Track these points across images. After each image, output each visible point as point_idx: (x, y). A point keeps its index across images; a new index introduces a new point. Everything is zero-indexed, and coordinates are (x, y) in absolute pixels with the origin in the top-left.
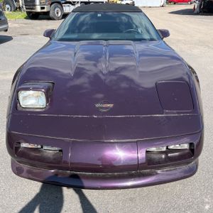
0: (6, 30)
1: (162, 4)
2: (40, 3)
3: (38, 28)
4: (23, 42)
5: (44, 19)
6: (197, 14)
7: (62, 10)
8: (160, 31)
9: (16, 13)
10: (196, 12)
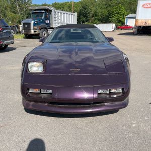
0: (13, 43)
1: (113, 29)
2: (34, 28)
3: (32, 43)
4: (23, 51)
5: (35, 38)
6: (136, 35)
7: (47, 32)
8: (108, 38)
9: (17, 35)
10: (135, 33)
